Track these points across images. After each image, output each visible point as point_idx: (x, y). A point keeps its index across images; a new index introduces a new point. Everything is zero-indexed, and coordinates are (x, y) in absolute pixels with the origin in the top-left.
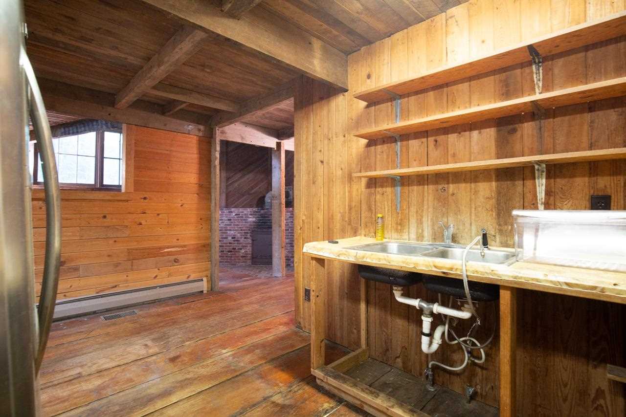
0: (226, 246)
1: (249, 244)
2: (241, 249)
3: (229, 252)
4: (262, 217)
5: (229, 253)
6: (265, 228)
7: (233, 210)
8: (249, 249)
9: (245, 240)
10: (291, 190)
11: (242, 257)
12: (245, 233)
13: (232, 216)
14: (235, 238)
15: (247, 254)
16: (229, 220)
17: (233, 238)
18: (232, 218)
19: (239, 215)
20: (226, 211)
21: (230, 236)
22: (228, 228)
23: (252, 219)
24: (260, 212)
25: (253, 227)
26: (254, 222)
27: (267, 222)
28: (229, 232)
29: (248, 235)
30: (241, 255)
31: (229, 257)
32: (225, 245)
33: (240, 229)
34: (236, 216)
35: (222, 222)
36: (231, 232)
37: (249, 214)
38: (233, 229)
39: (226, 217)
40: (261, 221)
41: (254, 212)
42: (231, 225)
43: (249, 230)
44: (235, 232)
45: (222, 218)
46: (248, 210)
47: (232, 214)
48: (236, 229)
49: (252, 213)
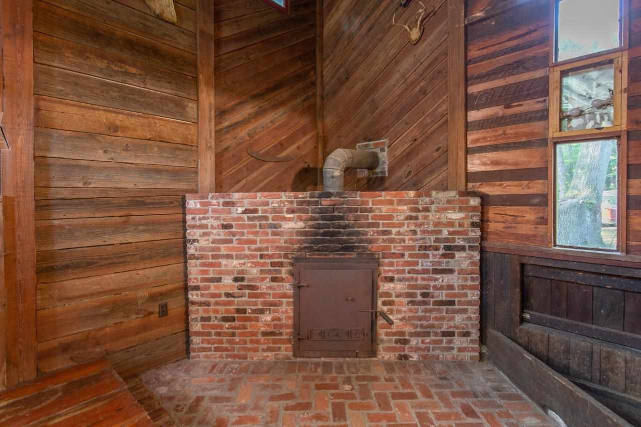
0: (217, 303)
1: (285, 296)
2: (262, 311)
3: (225, 319)
4: (323, 219)
5: (227, 325)
6: (334, 250)
7: (236, 196)
8: (286, 311)
9: (275, 284)
10: (382, 150)
11: (265, 334)
12: (273, 264)
13: (235, 215)
14: (242, 279)
15: (281, 326)
16: (225, 227)
17: (236, 280)
18: (234, 219)
19: (255, 211)
20: (214, 201)
21: (228, 273)
22: (223, 250)
23: (293, 225)
24: (316, 203)
25: (296, 246)
26: (299, 233)
27: (339, 233)
28: (224, 262)
29: (284, 270)
30: (263, 329)
31: (226, 334)
32: (212, 300)
33: (259, 253)
34: (245, 216)
35: (205, 234)
36: (230, 261)
37: (285, 209)
38: (236, 255)
39: (216, 219)
40: (322, 231)
41: (301, 203)
42: (231, 241)
43: (286, 256)
44: (242, 261)
45: (204, 222)
46: (284, 199)
47: (233, 209)
48: (247, 252)
49: (295, 206)
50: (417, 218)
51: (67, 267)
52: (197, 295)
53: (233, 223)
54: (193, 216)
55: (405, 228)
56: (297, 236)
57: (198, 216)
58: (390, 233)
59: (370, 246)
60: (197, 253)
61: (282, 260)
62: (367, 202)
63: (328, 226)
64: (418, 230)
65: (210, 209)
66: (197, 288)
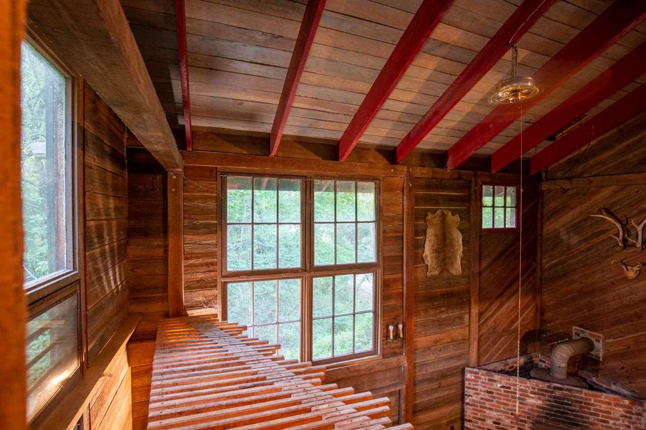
4: (556, 402)
6: (564, 423)
7: (497, 377)
10: (598, 341)
12: (519, 420)
13: (495, 387)
14: (499, 424)
16: (488, 392)
18: (495, 389)
20: (483, 377)
21: (490, 418)
22: (487, 404)
23: (534, 401)
24: (552, 392)
25: (536, 414)
26: (539, 407)
27: (568, 413)
28: (488, 411)
29: (527, 425)
33: (510, 412)
34: (502, 389)
35: (476, 394)
36: (491, 412)
37: (529, 391)
38: (496, 409)
39: (483, 387)
40: (555, 409)
41: (541, 390)
42: (492, 401)
43: (529, 418)
44: (499, 414)
45: (476, 387)
46: (528, 385)
47: (495, 384)
48: (502, 409)
49: (536, 391)
50: (631, 418)
51: (420, 410)
52: (470, 425)
53: (494, 391)
54: (470, 382)
55: (621, 422)
56: (537, 408)
57: (472, 383)
58: (608, 422)
59: (591, 427)
60: (471, 402)
61: (526, 419)
62: (590, 400)
63: (560, 408)
64: (632, 426)
65: (480, 380)
66: (470, 421)
